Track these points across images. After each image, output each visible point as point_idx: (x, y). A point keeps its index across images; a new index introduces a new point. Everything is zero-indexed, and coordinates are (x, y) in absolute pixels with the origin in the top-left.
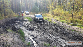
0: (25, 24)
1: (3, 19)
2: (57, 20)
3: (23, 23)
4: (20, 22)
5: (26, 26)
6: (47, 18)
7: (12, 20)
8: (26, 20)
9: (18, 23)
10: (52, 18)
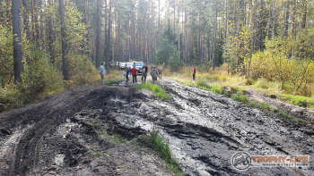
0: (148, 108)
1: (62, 89)
2: (273, 97)
3: (137, 106)
4: (123, 102)
5: (157, 118)
6: (225, 88)
7: (94, 93)
8: (146, 96)
9: (120, 104)
10: (248, 88)
